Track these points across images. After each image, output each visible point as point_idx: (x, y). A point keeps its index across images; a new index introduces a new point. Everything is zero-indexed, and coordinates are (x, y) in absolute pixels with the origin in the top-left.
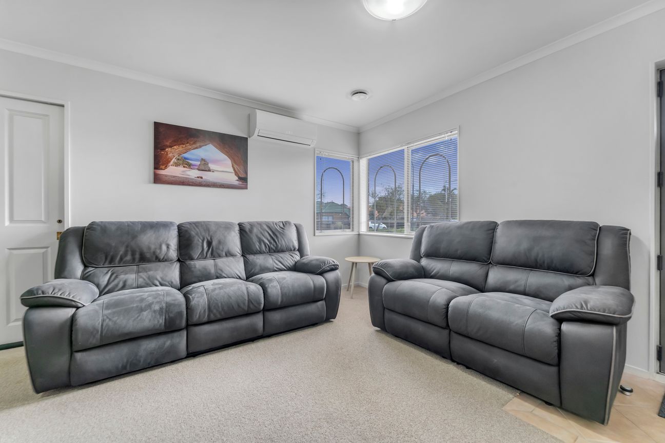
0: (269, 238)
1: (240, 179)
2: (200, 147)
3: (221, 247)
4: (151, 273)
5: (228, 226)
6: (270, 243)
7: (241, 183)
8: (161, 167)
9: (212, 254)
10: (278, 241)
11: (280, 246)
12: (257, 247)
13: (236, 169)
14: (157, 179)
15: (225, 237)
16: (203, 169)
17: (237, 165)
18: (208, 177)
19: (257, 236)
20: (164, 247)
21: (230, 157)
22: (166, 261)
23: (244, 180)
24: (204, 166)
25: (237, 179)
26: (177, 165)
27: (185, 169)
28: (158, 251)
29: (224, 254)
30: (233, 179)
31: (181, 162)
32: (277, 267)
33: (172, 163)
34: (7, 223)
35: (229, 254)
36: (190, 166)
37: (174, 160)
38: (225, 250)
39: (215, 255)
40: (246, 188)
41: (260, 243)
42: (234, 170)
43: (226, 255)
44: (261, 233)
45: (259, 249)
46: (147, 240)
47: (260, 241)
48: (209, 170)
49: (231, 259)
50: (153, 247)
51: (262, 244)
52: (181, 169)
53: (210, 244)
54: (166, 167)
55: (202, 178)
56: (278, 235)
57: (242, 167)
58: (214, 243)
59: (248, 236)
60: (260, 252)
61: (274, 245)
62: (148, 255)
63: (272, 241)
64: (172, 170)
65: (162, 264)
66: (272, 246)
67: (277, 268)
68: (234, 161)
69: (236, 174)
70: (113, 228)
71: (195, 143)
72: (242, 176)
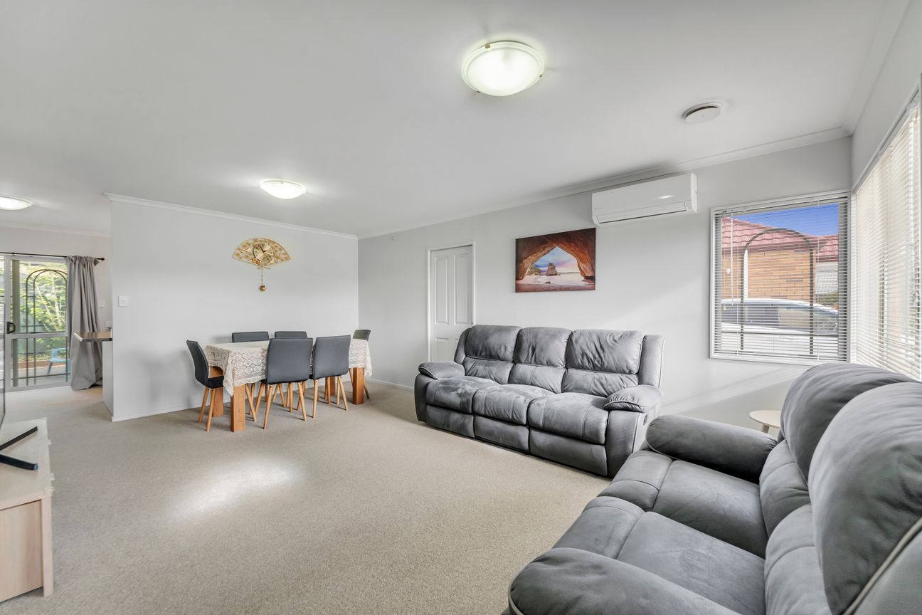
0: (595, 352)
1: (587, 278)
2: (548, 252)
3: (542, 355)
4: (491, 368)
5: (554, 334)
6: (595, 358)
7: (588, 283)
8: (521, 277)
9: (535, 360)
10: (604, 356)
11: (606, 364)
12: (579, 360)
13: (582, 269)
14: (518, 289)
15: (547, 345)
16: (551, 273)
17: (583, 263)
18: (555, 281)
19: (581, 347)
20: (503, 349)
21: (576, 256)
22: (504, 360)
23: (592, 279)
24: (552, 271)
25: (583, 278)
26: (530, 274)
27: (536, 276)
28: (499, 351)
29: (545, 362)
30: (578, 280)
31: (533, 270)
32: (595, 389)
33: (527, 273)
34: (455, 324)
35: (550, 364)
36: (540, 273)
37: (529, 269)
38: (546, 358)
39: (538, 363)
40: (594, 289)
41: (583, 356)
42: (580, 269)
43: (548, 365)
44: (587, 344)
45: (580, 362)
46: (494, 341)
47: (584, 354)
48: (556, 274)
49: (551, 369)
50: (496, 347)
51: (585, 358)
52: (534, 276)
53: (534, 350)
54: (523, 277)
55: (549, 283)
56: (606, 349)
57: (589, 264)
58: (537, 351)
59: (573, 346)
60: (583, 368)
61: (598, 362)
62: (493, 354)
63: (597, 356)
64: (528, 280)
65: (500, 363)
66: (596, 362)
67: (595, 391)
68: (581, 260)
69: (582, 273)
70: (479, 330)
71: (544, 249)
72: (589, 274)
